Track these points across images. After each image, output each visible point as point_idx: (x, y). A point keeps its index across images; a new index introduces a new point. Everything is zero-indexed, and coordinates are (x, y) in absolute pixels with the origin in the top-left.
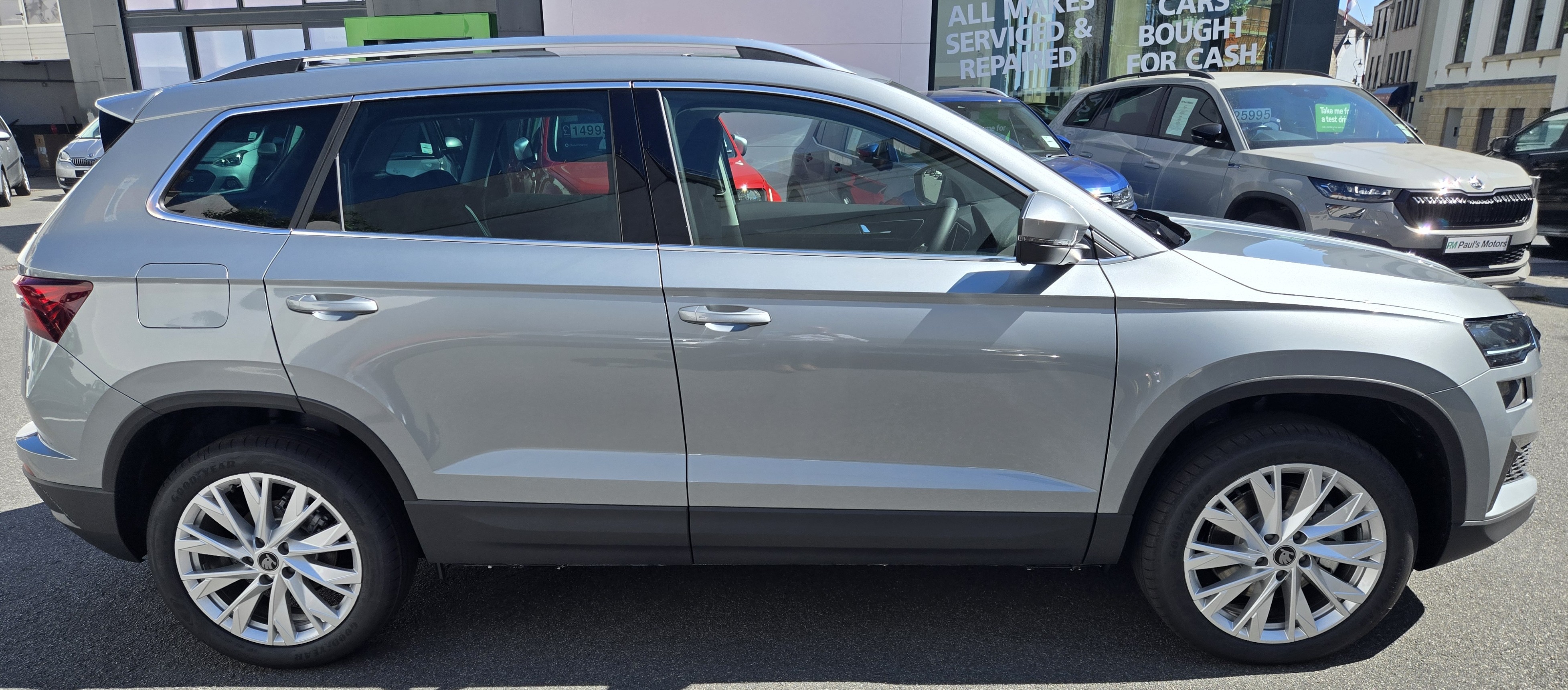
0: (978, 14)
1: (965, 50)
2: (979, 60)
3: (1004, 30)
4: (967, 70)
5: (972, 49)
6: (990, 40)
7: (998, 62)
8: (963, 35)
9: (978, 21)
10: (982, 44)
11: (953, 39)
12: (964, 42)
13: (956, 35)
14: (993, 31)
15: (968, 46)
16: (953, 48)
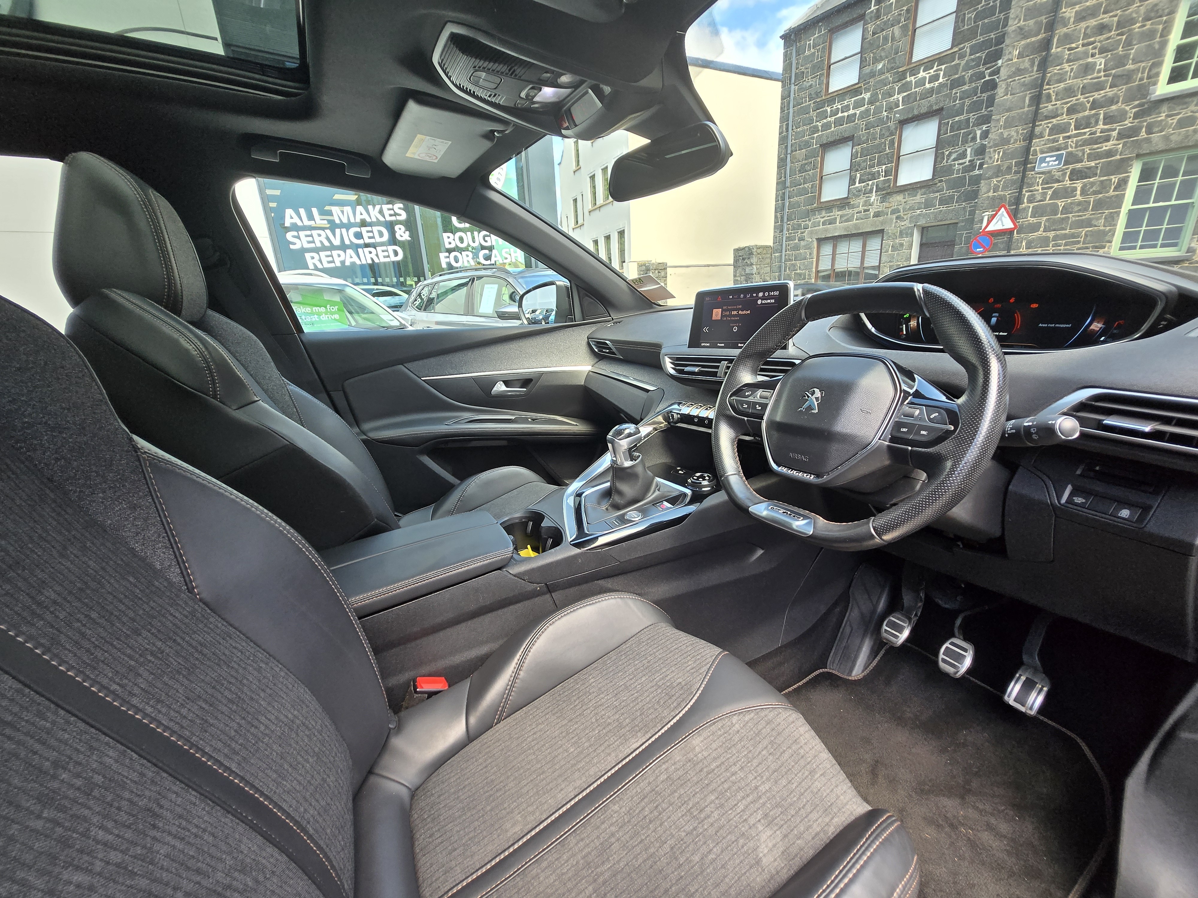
0: (311, 217)
1: (307, 246)
2: (323, 254)
3: (338, 231)
4: (313, 261)
5: (313, 245)
6: (328, 238)
7: (339, 256)
8: (302, 234)
9: (312, 223)
10: (321, 242)
11: (294, 237)
12: (304, 239)
13: (295, 233)
14: (328, 232)
15: (309, 242)
16: (294, 244)
